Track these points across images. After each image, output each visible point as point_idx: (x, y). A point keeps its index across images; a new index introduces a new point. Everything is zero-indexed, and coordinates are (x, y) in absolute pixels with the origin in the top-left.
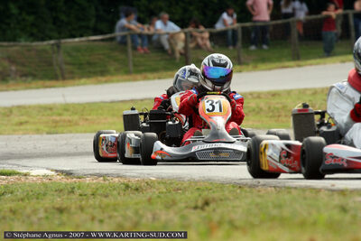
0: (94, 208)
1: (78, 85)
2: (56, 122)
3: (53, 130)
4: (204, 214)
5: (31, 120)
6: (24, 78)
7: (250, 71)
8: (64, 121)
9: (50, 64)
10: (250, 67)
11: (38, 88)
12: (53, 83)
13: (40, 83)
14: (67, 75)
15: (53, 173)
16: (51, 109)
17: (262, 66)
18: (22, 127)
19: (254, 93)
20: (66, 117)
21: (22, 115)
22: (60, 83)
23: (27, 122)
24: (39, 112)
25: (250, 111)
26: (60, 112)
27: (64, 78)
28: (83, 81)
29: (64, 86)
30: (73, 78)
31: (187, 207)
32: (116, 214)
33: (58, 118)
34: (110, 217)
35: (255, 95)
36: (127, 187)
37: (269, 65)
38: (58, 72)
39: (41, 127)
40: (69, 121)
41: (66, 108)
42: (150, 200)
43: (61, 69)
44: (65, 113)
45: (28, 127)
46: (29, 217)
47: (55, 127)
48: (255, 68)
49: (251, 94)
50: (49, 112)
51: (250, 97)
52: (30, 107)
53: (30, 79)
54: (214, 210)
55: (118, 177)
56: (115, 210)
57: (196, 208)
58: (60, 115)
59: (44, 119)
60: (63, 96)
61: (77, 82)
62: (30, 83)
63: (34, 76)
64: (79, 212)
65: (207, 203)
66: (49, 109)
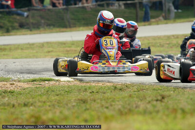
0: (101, 100)
1: (79, 31)
2: (68, 51)
3: (67, 55)
4: (163, 104)
5: (54, 50)
6: (48, 27)
7: (172, 23)
8: (72, 50)
9: (63, 19)
10: (172, 21)
11: (57, 32)
12: (64, 29)
13: (58, 29)
14: (72, 25)
15: (72, 80)
16: (65, 44)
17: (178, 21)
18: (50, 54)
19: (175, 35)
20: (73, 48)
21: (49, 47)
22: (68, 29)
23: (52, 51)
24: (58, 45)
25: (173, 46)
26: (70, 45)
27: (70, 27)
28: (81, 28)
29: (71, 31)
30: (75, 27)
31: (152, 100)
32: (114, 103)
33: (69, 49)
34: (111, 105)
35: (175, 37)
36: (116, 88)
37: (182, 20)
38: (67, 23)
39: (60, 54)
40: (75, 51)
41: (73, 43)
42: (130, 96)
43: (69, 22)
44: (73, 46)
45: (53, 54)
46: (67, 105)
47: (67, 54)
48: (174, 21)
49: (173, 36)
50: (64, 46)
51: (173, 37)
52: (53, 43)
53: (52, 27)
54: (168, 102)
55: (108, 82)
56: (113, 101)
57: (157, 100)
58: (70, 47)
59: (62, 49)
60: (71, 37)
61: (78, 29)
62: (52, 29)
63: (54, 26)
64: (93, 102)
65: (163, 98)
66: (63, 44)
